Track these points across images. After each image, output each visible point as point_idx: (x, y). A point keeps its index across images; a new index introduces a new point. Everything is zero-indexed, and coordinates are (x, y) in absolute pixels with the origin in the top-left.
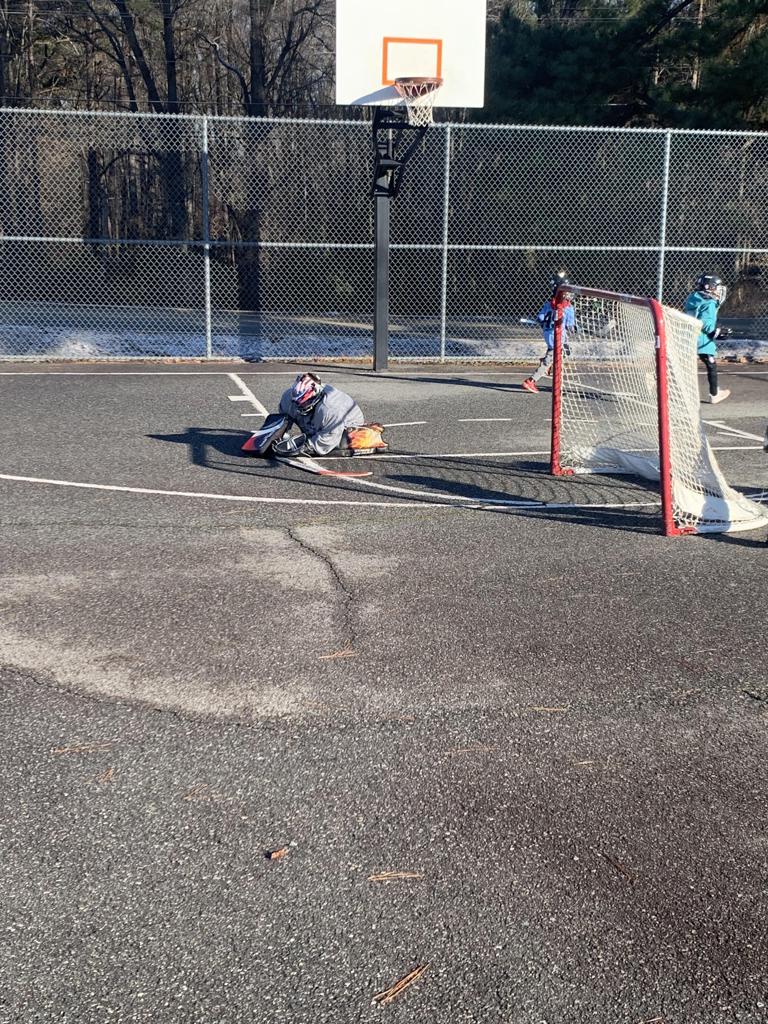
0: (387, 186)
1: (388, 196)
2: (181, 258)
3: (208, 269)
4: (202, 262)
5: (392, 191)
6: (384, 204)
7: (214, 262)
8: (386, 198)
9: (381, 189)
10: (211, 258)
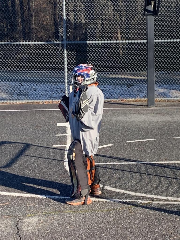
0: (152, 10)
1: (153, 15)
2: (52, 50)
3: (66, 55)
4: (63, 52)
5: (155, 13)
6: (151, 19)
7: (69, 52)
8: (152, 16)
9: (149, 11)
10: (67, 50)
